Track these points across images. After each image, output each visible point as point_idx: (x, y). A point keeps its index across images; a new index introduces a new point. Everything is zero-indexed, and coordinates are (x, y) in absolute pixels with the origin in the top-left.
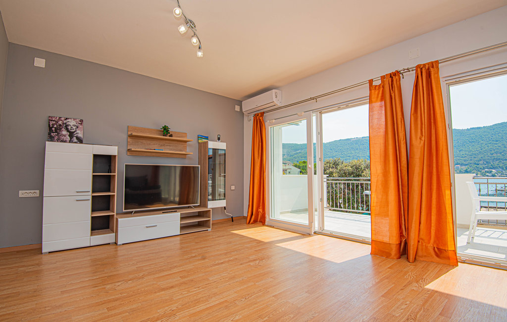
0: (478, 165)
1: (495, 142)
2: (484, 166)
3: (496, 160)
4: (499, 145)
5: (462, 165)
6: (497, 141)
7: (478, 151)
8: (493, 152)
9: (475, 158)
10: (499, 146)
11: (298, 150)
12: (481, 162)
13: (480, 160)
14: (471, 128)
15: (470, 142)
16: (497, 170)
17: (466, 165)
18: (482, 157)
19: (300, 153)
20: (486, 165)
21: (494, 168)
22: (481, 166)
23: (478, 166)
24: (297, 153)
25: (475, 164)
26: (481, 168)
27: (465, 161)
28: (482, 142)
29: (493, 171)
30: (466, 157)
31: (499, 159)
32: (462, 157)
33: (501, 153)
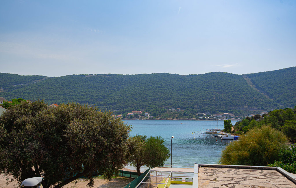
0: (193, 108)
1: (206, 89)
2: (198, 110)
3: (206, 105)
4: (209, 91)
5: (182, 108)
6: (207, 88)
7: (194, 96)
8: (204, 97)
9: (191, 102)
10: (209, 93)
11: (20, 83)
12: (196, 106)
13: (195, 104)
14: (190, 75)
15: (188, 87)
16: (207, 113)
17: (185, 108)
18: (196, 102)
19: (22, 87)
20: (199, 109)
21: (204, 112)
22: (195, 110)
23: (193, 110)
24: (18, 88)
25: (191, 108)
26: (195, 112)
27: (184, 104)
28: (197, 88)
29: (204, 114)
30: (184, 101)
31: (209, 104)
32: (182, 101)
33: (209, 99)
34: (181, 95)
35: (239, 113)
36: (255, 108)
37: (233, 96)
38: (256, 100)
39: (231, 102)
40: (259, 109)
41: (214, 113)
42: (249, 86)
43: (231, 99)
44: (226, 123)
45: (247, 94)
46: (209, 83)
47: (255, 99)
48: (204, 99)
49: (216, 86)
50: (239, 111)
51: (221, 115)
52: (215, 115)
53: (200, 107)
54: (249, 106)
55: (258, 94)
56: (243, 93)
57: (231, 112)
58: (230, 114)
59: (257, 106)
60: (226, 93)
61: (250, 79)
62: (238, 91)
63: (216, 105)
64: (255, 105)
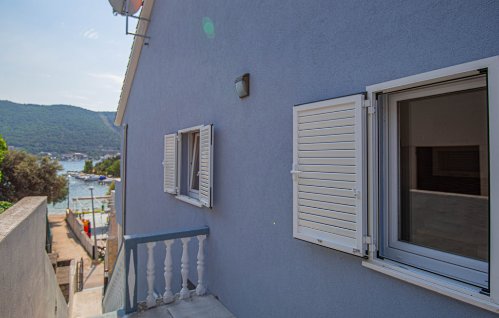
34: (15, 129)
35: (93, 153)
36: (110, 148)
37: (87, 134)
38: (112, 140)
39: (84, 141)
40: (115, 149)
41: (63, 152)
42: (105, 125)
43: (85, 138)
44: (87, 163)
45: (102, 132)
46: (57, 116)
47: (111, 138)
48: (49, 136)
49: (66, 121)
50: (93, 151)
51: (71, 156)
52: (64, 155)
53: (44, 145)
54: (104, 146)
55: (115, 134)
56: (99, 131)
57: (84, 152)
58: (83, 154)
59: (113, 146)
60: (79, 130)
61: (106, 117)
62: (93, 129)
63: (65, 143)
64: (110, 145)
